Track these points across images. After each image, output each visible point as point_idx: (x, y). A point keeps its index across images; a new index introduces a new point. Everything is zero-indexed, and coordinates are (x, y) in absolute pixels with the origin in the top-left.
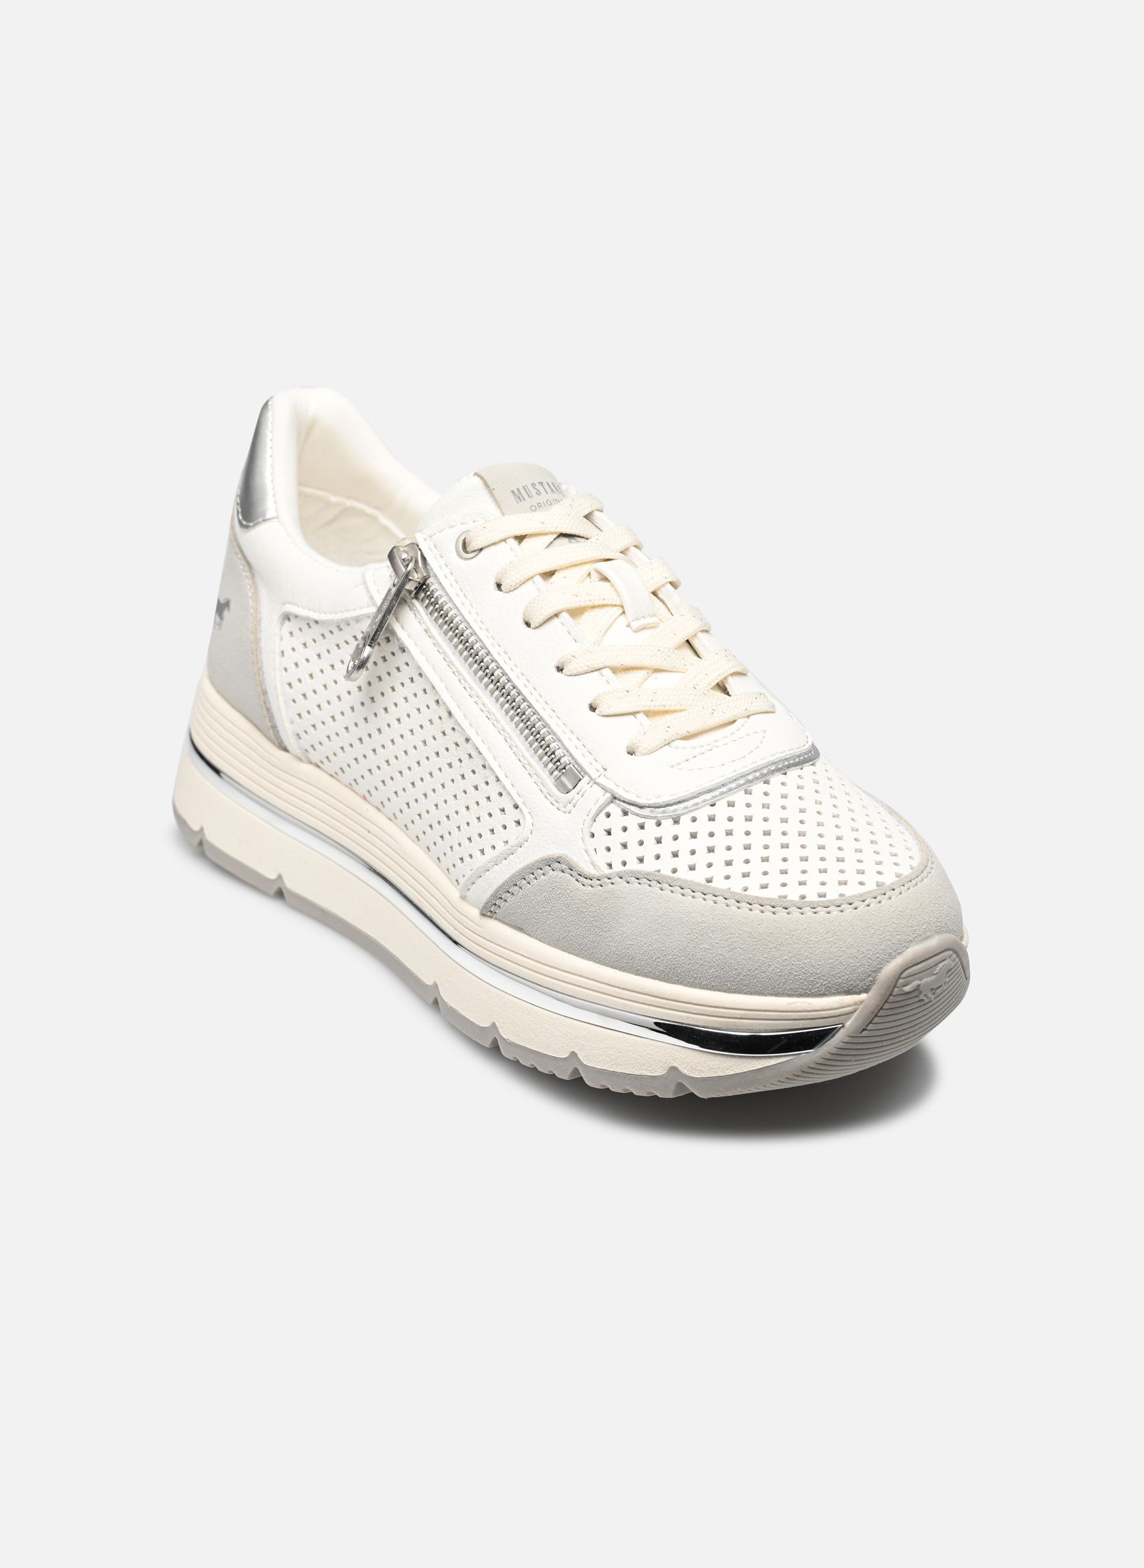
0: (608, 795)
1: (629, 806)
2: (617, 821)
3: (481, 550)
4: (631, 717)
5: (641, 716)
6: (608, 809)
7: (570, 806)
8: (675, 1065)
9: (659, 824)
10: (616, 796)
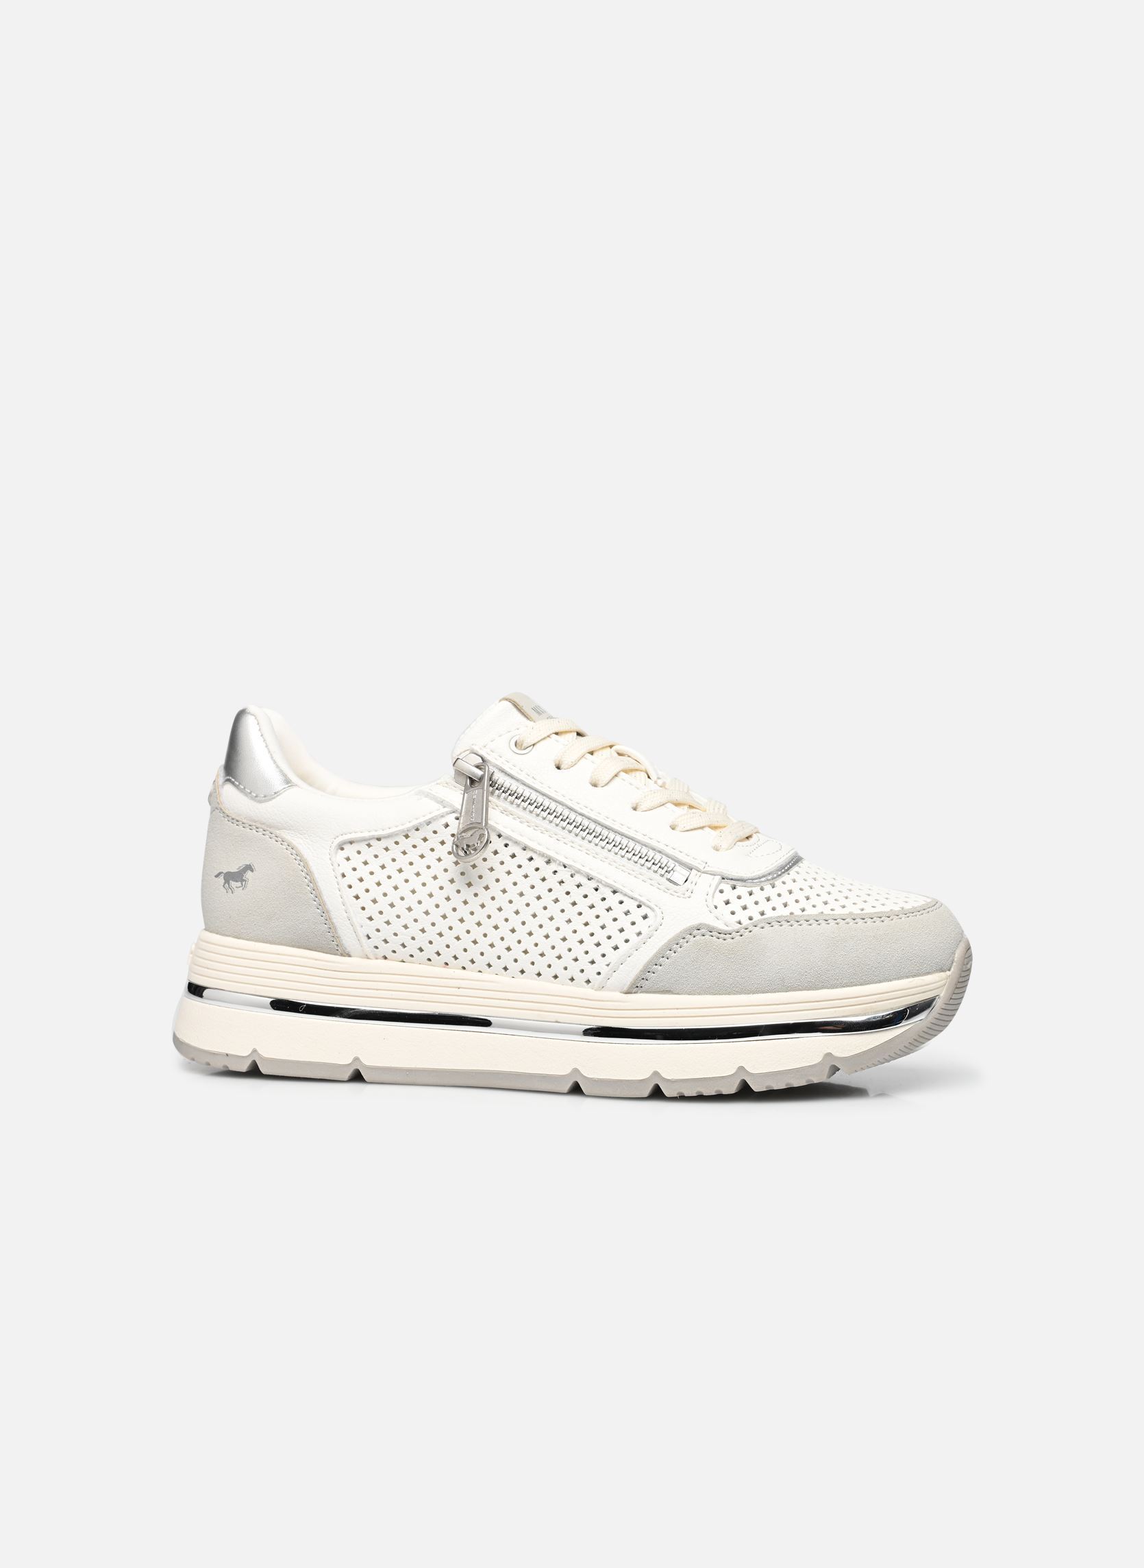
0: (718, 878)
1: (735, 882)
2: (729, 894)
3: (534, 745)
4: (700, 831)
5: (707, 830)
6: (720, 888)
7: (688, 894)
8: (829, 1051)
9: (762, 889)
10: (725, 876)
